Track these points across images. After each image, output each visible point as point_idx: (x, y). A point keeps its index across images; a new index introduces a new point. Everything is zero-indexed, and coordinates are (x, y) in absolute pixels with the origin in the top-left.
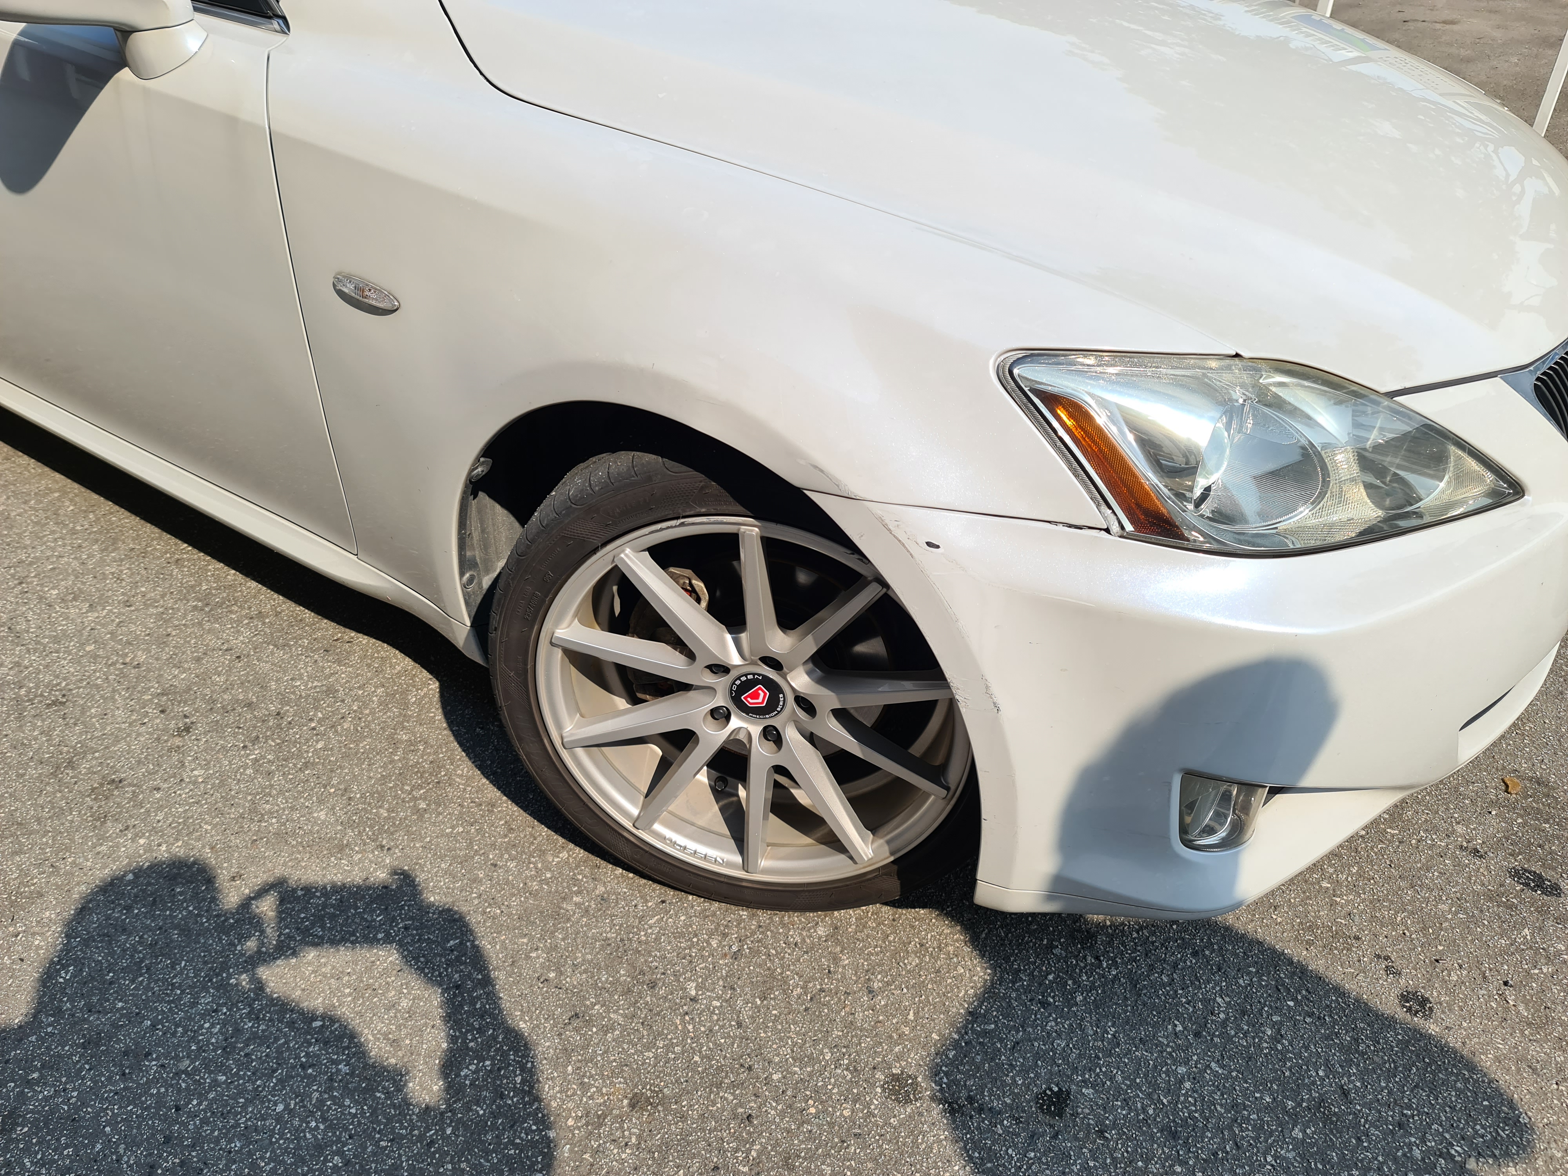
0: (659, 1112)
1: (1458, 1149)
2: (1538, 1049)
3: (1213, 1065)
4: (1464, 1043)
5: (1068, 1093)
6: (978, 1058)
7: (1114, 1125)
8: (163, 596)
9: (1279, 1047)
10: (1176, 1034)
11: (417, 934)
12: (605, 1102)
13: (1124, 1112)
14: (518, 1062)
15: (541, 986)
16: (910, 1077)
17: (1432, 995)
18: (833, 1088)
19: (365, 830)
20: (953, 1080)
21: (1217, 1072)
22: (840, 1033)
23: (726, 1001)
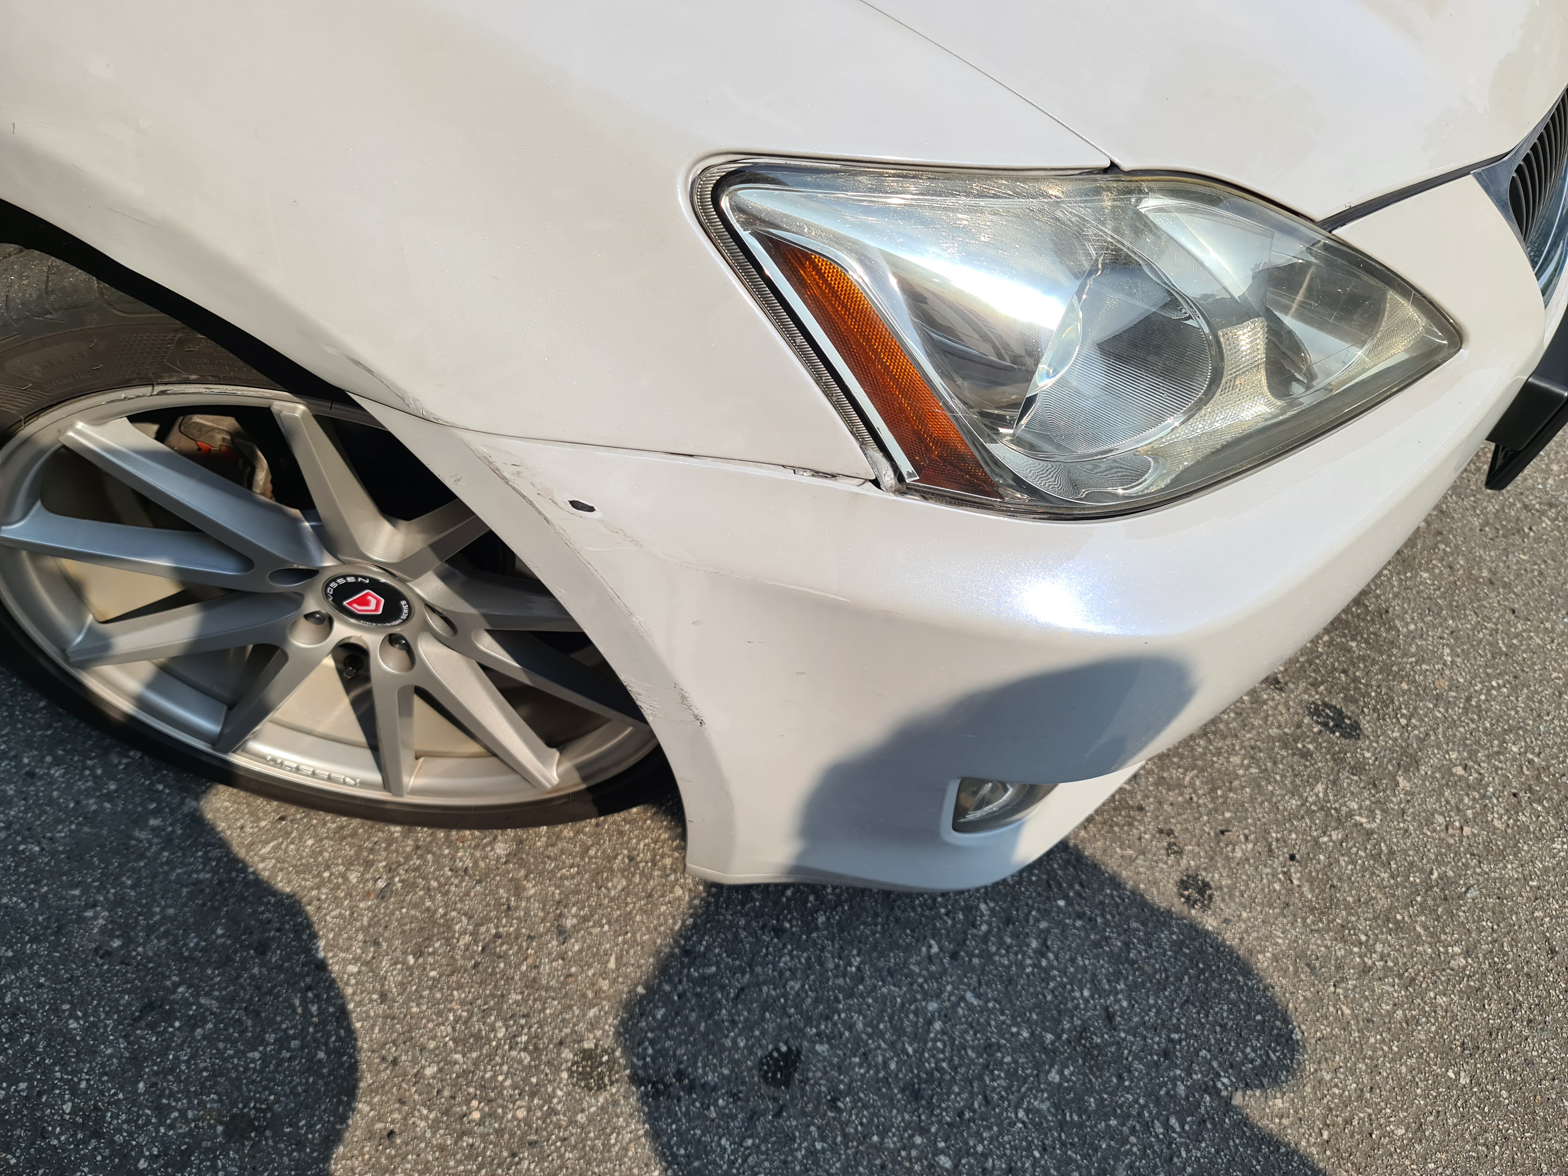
0: (266, 1139)
1: (1225, 1080)
2: (1319, 941)
3: (969, 996)
4: (1241, 939)
5: (799, 1053)
6: (693, 1016)
7: (849, 1091)
9: (1044, 963)
10: (929, 957)
12: (191, 1130)
13: (862, 1071)
14: (67, 1082)
16: (605, 1051)
17: (1214, 878)
18: (505, 1080)
20: (660, 1051)
21: (972, 1004)
22: (519, 997)
23: (367, 963)
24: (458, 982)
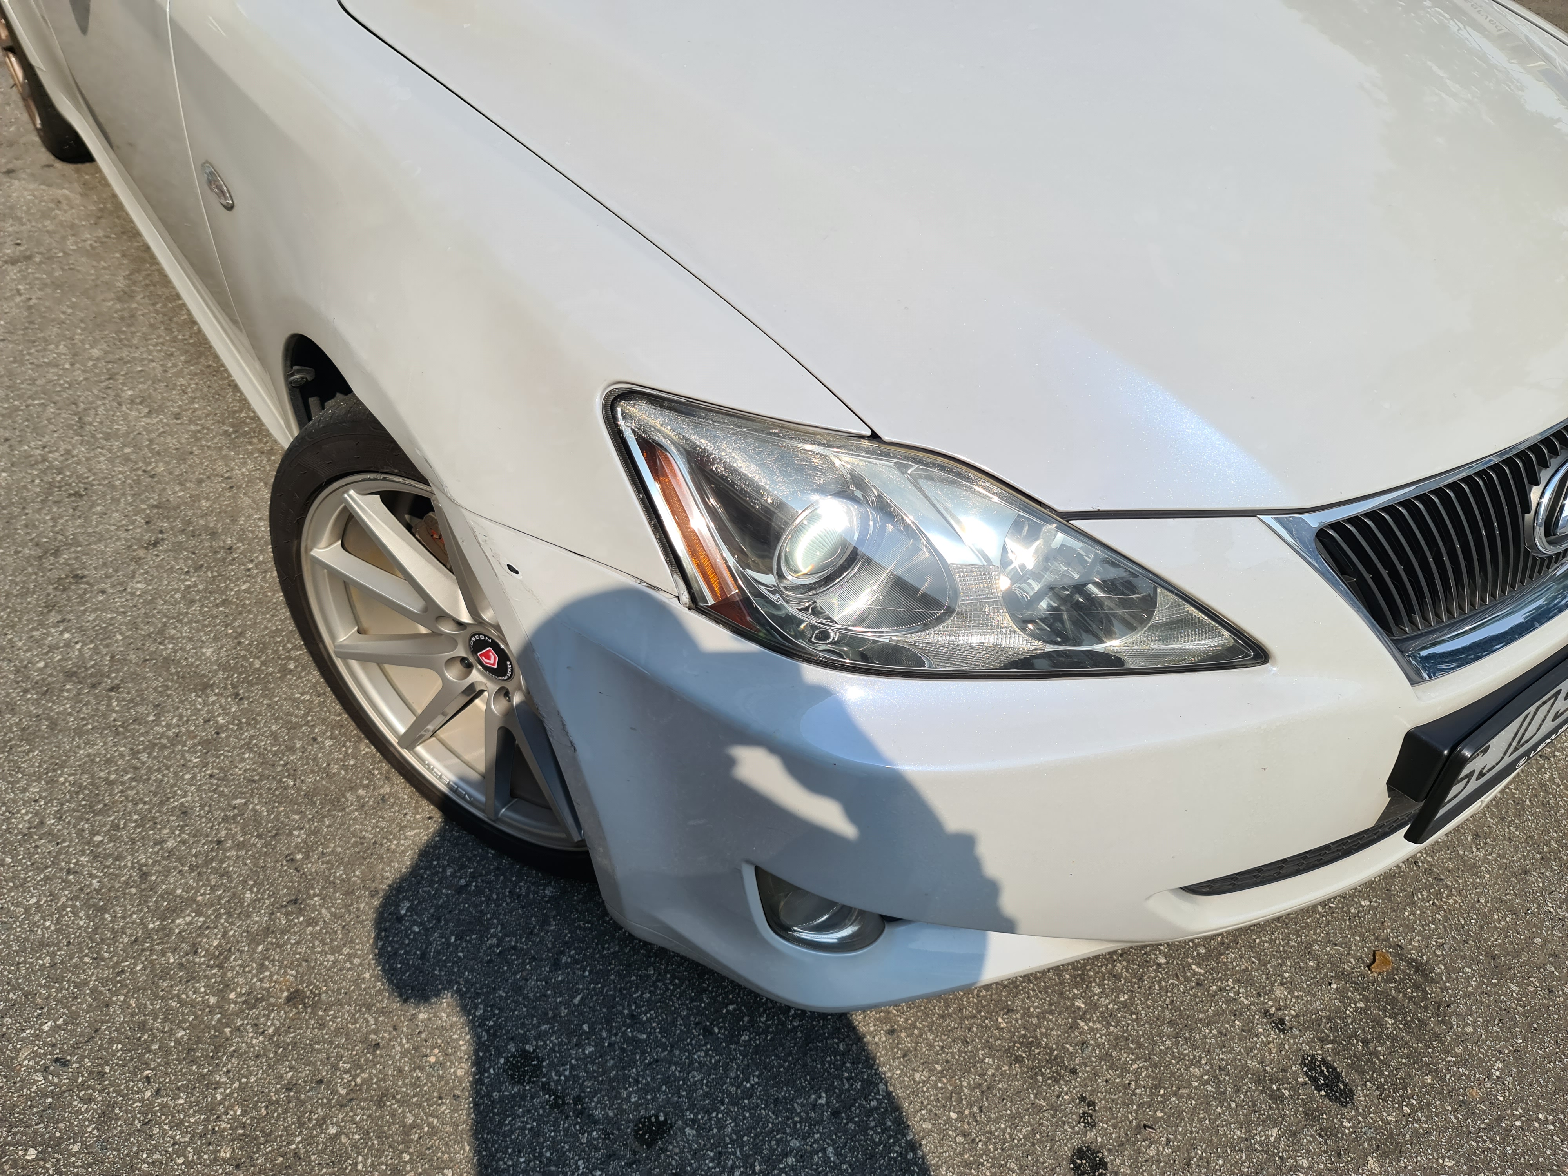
0: (306, 1013)
3: (830, 1149)
5: (671, 1127)
6: (611, 1063)
8: (208, 415)
10: (814, 1105)
11: (216, 784)
12: (270, 987)
13: (711, 1165)
15: (285, 863)
16: (537, 1058)
17: (1116, 1161)
19: (233, 675)
20: (574, 1076)
21: (829, 1158)
24: (472, 967)
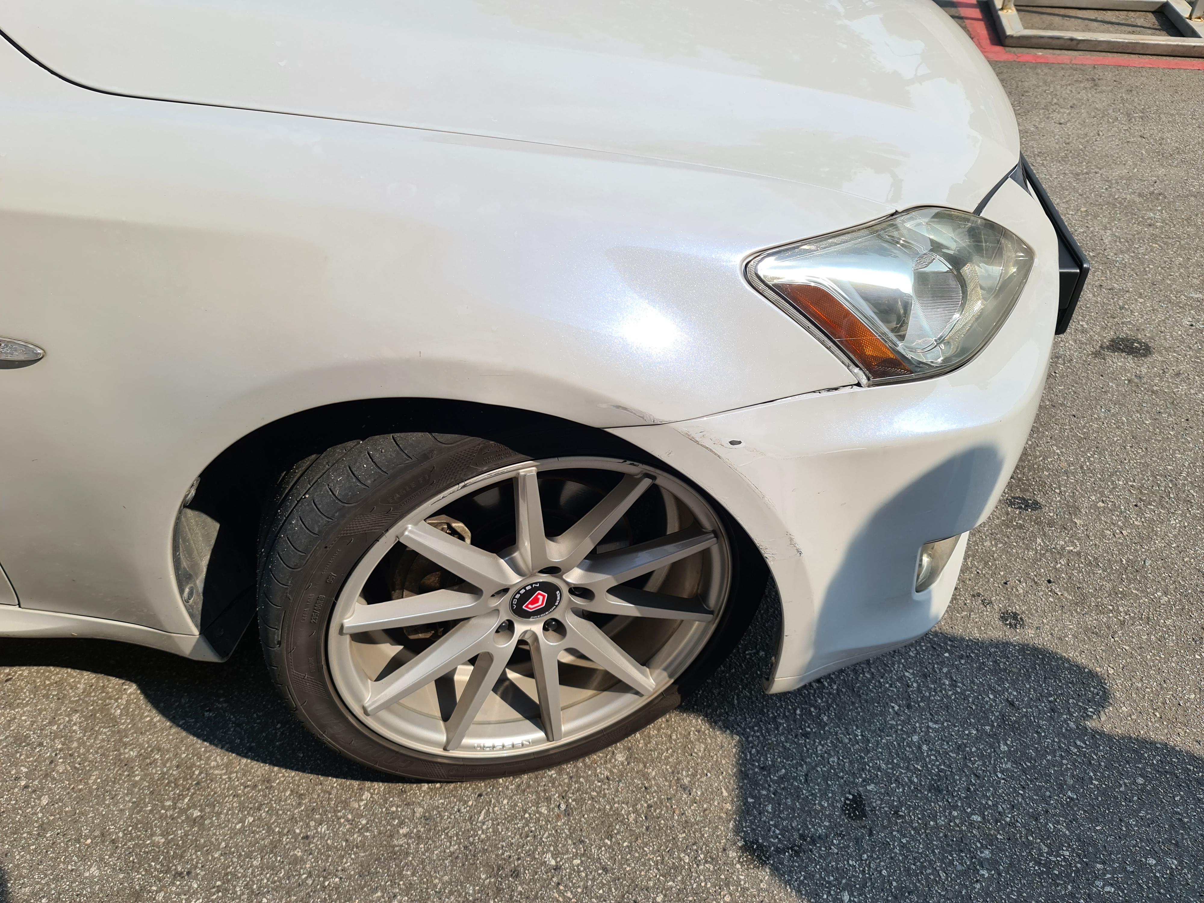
1: (1091, 710)
2: (1090, 619)
3: (930, 724)
4: (1051, 634)
5: (860, 795)
6: (789, 802)
7: (901, 804)
9: (959, 690)
10: (896, 713)
13: (901, 790)
17: (1017, 608)
18: (706, 884)
20: (783, 829)
22: (684, 835)
23: (583, 855)
24: (643, 842)
